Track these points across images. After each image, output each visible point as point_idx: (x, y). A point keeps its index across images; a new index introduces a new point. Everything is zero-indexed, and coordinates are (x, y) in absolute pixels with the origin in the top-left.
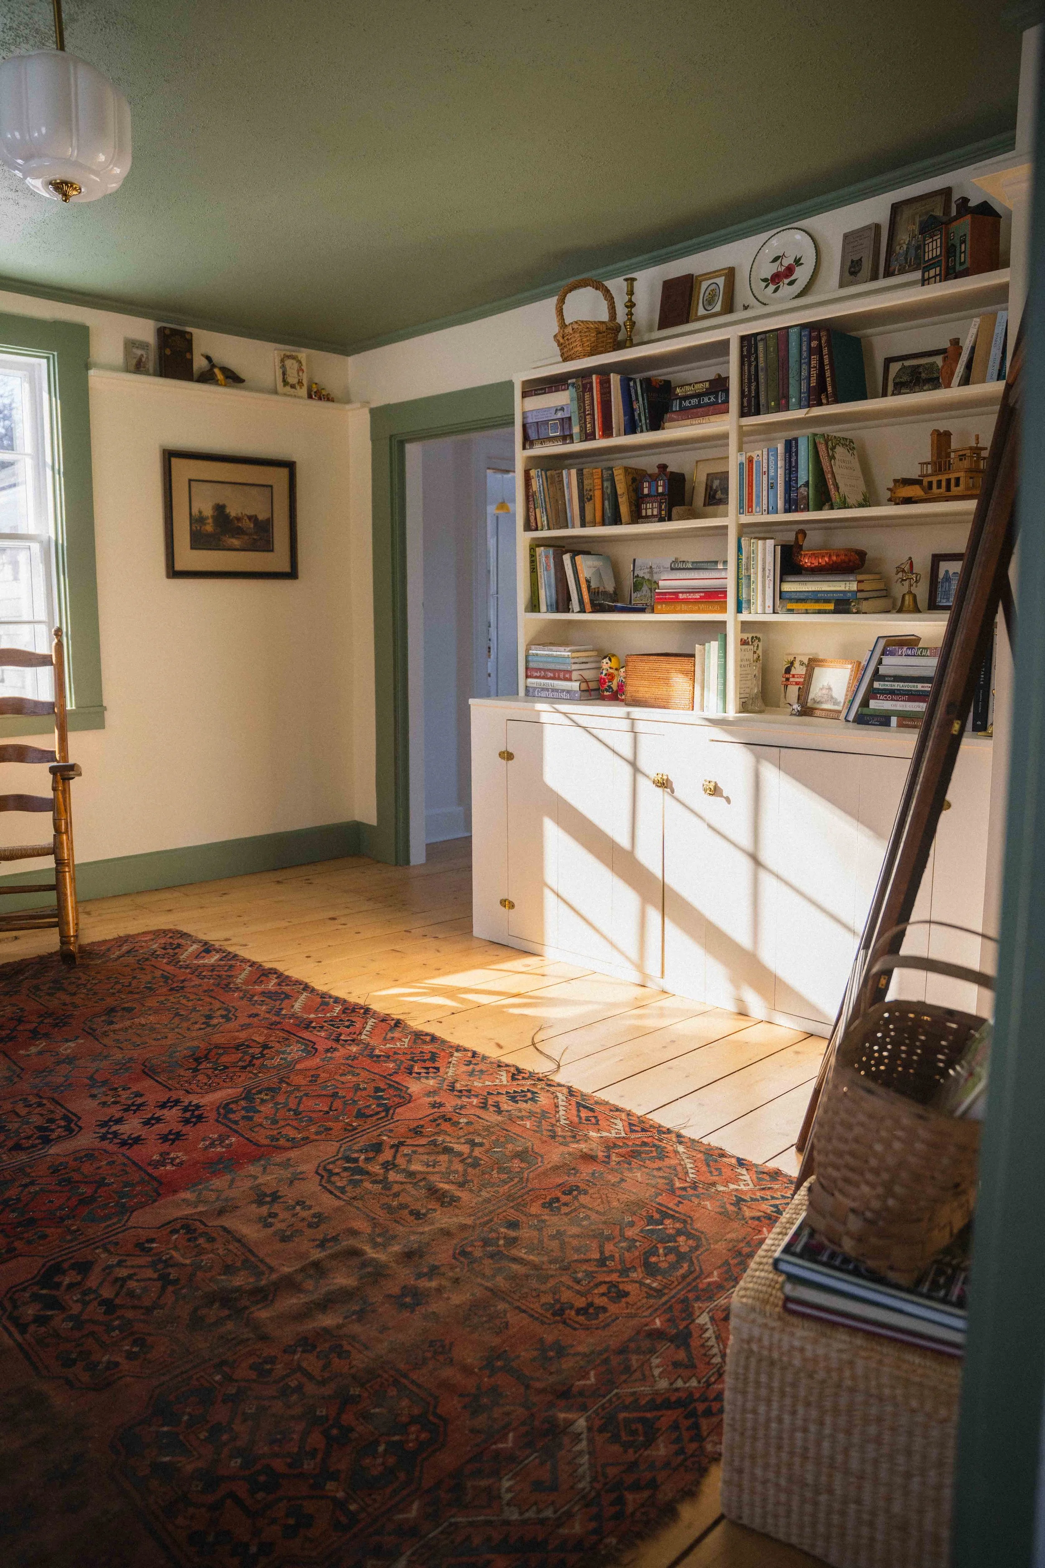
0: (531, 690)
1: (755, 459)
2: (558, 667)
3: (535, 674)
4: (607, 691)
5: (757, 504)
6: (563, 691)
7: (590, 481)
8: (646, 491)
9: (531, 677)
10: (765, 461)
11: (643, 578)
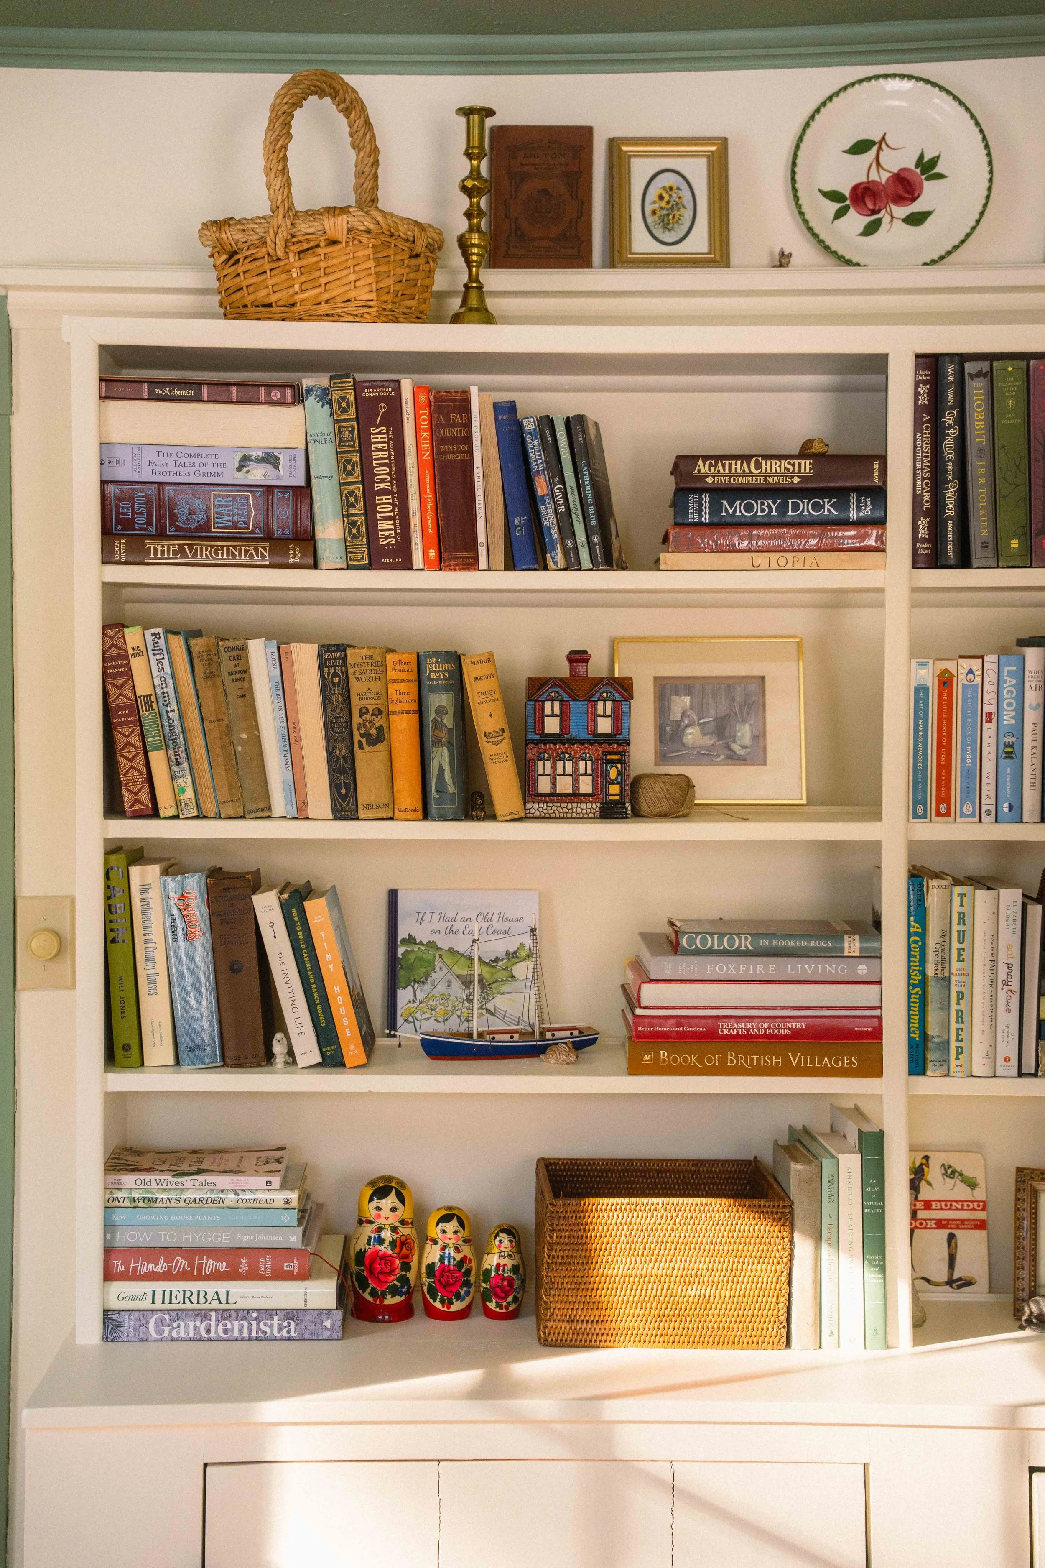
0: (129, 1323)
1: (961, 680)
2: (245, 1239)
3: (146, 1268)
4: (394, 1291)
5: (967, 794)
6: (269, 1313)
7: (376, 686)
8: (552, 726)
9: (124, 1277)
10: (990, 689)
11: (432, 945)
